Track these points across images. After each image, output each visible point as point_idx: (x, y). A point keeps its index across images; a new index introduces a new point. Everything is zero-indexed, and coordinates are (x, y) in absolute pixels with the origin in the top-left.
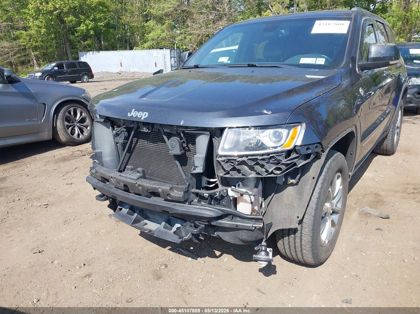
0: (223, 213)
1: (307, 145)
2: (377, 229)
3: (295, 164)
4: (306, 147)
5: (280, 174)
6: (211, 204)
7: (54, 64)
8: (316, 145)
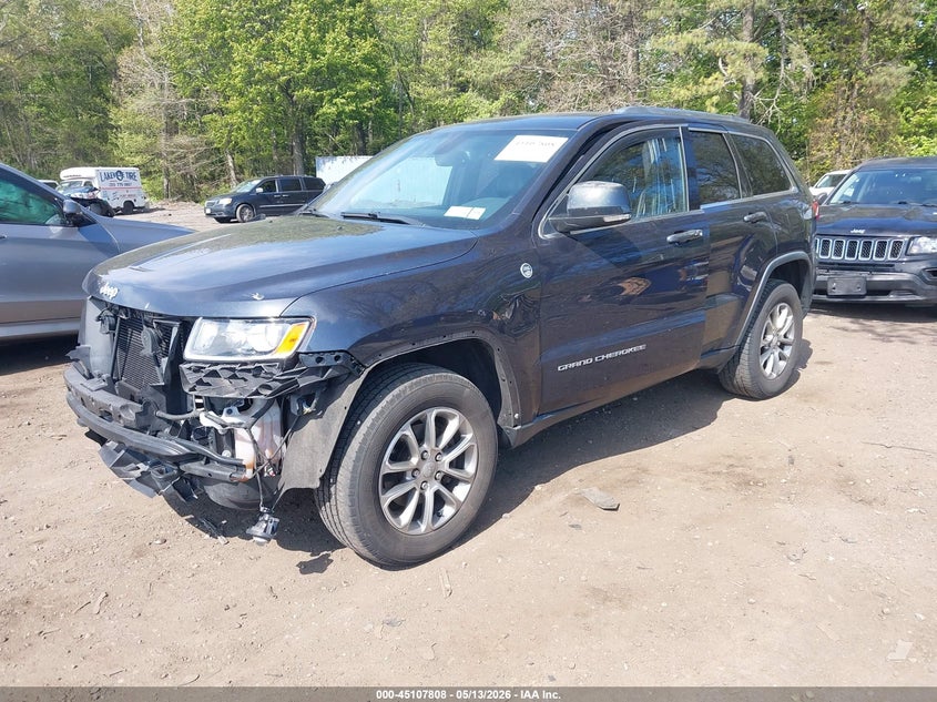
0: (188, 451)
1: (319, 353)
2: (573, 526)
3: (296, 382)
4: (316, 356)
5: (270, 395)
6: (189, 439)
7: (256, 182)
8: (337, 354)
